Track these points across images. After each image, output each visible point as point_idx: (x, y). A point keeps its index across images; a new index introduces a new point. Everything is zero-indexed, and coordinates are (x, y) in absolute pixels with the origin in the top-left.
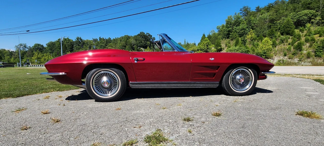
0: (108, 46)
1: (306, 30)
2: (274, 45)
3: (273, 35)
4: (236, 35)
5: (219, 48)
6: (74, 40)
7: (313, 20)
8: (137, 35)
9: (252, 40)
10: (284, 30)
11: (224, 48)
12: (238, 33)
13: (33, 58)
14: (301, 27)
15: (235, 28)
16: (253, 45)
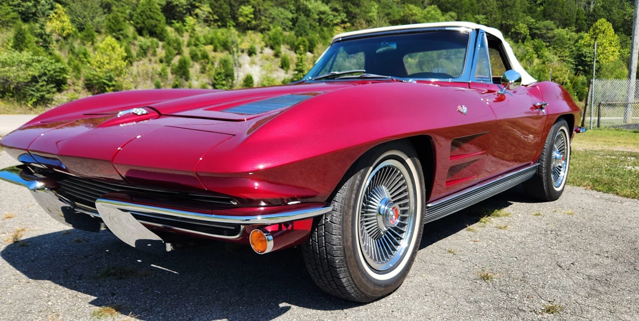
1: (187, 31)
2: (128, 58)
3: (119, 30)
7: (197, 11)
9: (65, 38)
10: (144, 23)
12: (15, 6)
14: (178, 22)
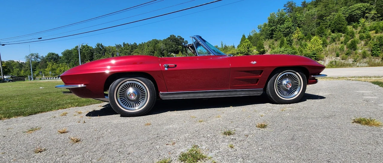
0: (133, 52)
1: (360, 26)
2: (325, 44)
3: (323, 33)
4: (280, 35)
5: (262, 50)
6: (94, 47)
7: (367, 15)
8: (167, 39)
9: (299, 40)
10: (335, 27)
11: (268, 50)
12: (283, 32)
13: (46, 69)
14: (355, 23)
15: (279, 27)
16: (301, 45)
